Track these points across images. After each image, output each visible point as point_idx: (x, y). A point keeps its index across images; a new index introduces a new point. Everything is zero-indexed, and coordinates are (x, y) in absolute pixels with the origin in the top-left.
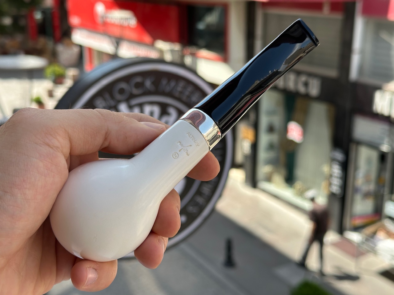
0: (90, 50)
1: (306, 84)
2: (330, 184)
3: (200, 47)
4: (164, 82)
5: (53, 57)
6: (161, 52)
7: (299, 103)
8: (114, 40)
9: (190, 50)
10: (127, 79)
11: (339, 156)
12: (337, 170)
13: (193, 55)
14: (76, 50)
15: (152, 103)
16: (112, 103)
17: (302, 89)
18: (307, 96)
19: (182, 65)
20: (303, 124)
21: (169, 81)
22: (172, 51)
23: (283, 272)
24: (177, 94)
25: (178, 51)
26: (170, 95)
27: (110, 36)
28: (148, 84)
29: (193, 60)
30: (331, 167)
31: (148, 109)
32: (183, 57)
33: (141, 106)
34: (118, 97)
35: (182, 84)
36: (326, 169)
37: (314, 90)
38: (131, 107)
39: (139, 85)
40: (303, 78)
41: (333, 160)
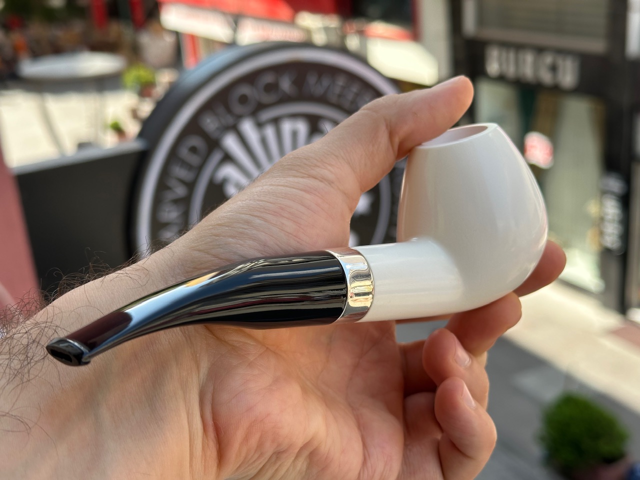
0: (193, 38)
1: (554, 68)
2: (601, 234)
3: (371, 19)
4: (312, 79)
5: (135, 54)
6: (308, 31)
7: (543, 102)
8: (231, 20)
9: (355, 24)
10: (251, 78)
11: (615, 184)
12: (612, 209)
13: (361, 33)
14: (169, 40)
15: (294, 116)
16: (230, 120)
17: (546, 77)
18: (556, 90)
19: (343, 50)
20: (552, 134)
21: (320, 76)
22: (327, 29)
23: (530, 381)
24: (334, 99)
25: (335, 28)
26: (322, 100)
27: (224, 14)
28: (286, 84)
29: (361, 42)
30: (601, 204)
31: (287, 127)
32: (343, 37)
33: (276, 121)
34: (238, 109)
35: (341, 81)
36: (593, 209)
37: (568, 76)
38: (260, 125)
39: (271, 88)
40: (548, 59)
41: (604, 193)
